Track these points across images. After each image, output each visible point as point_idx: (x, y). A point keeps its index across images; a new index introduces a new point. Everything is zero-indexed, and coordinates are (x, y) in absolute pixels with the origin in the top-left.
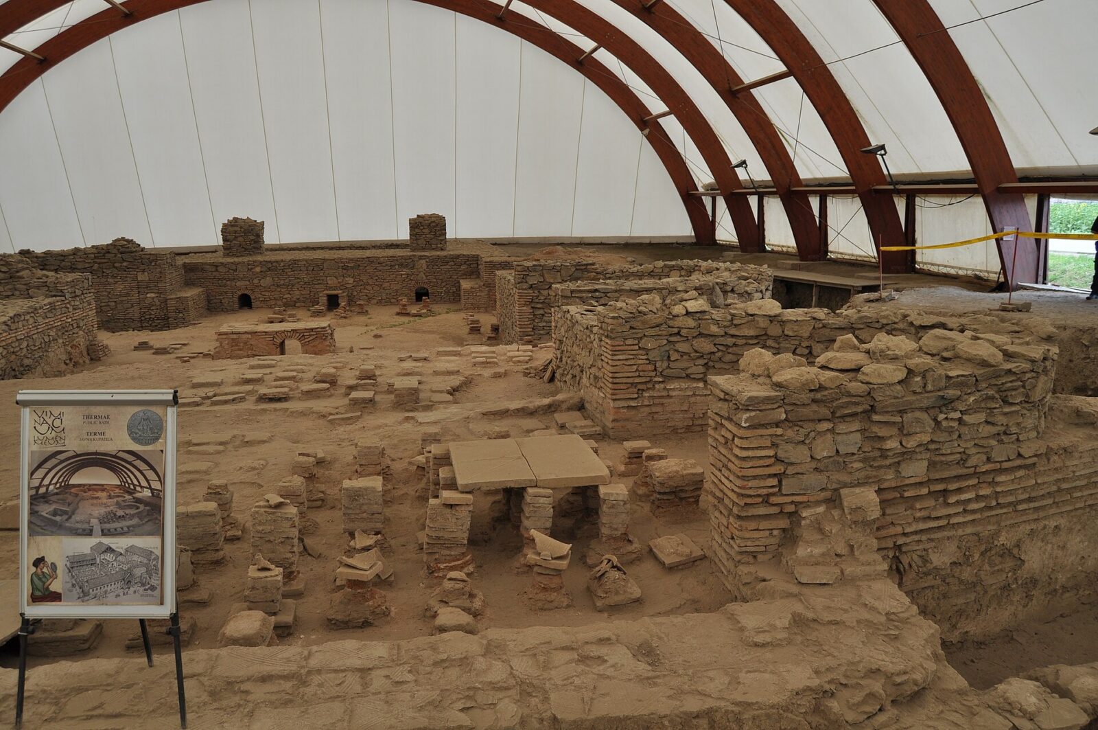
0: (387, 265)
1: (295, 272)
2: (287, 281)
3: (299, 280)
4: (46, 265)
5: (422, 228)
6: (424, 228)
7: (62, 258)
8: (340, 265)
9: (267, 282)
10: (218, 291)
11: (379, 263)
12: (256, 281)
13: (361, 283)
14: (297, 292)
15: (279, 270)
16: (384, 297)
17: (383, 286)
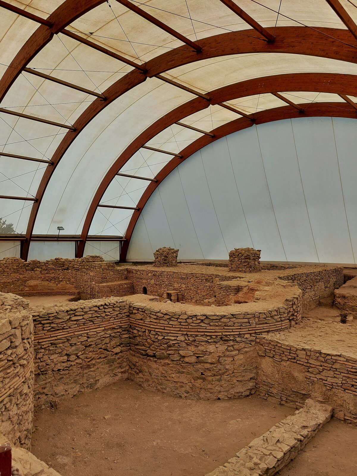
0: (200, 279)
1: (163, 278)
2: (159, 282)
3: (163, 283)
4: (64, 265)
5: (234, 257)
6: (235, 257)
7: (70, 262)
8: (180, 276)
9: (153, 282)
10: (137, 284)
11: (196, 278)
12: (149, 281)
13: (188, 288)
14: (163, 289)
15: (157, 276)
16: (198, 299)
17: (198, 292)
